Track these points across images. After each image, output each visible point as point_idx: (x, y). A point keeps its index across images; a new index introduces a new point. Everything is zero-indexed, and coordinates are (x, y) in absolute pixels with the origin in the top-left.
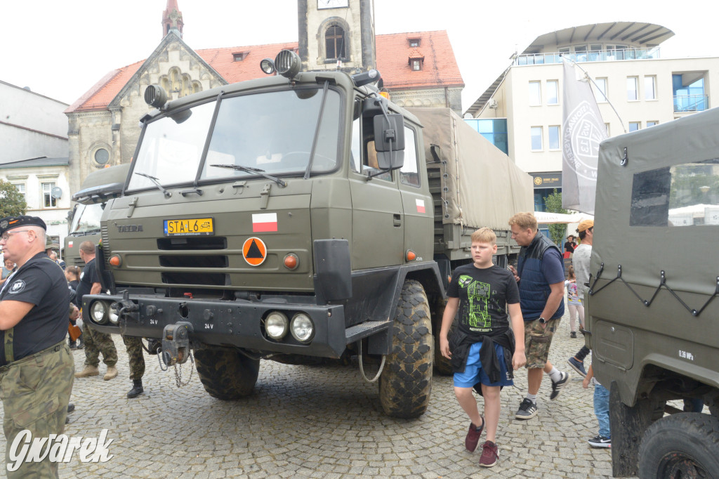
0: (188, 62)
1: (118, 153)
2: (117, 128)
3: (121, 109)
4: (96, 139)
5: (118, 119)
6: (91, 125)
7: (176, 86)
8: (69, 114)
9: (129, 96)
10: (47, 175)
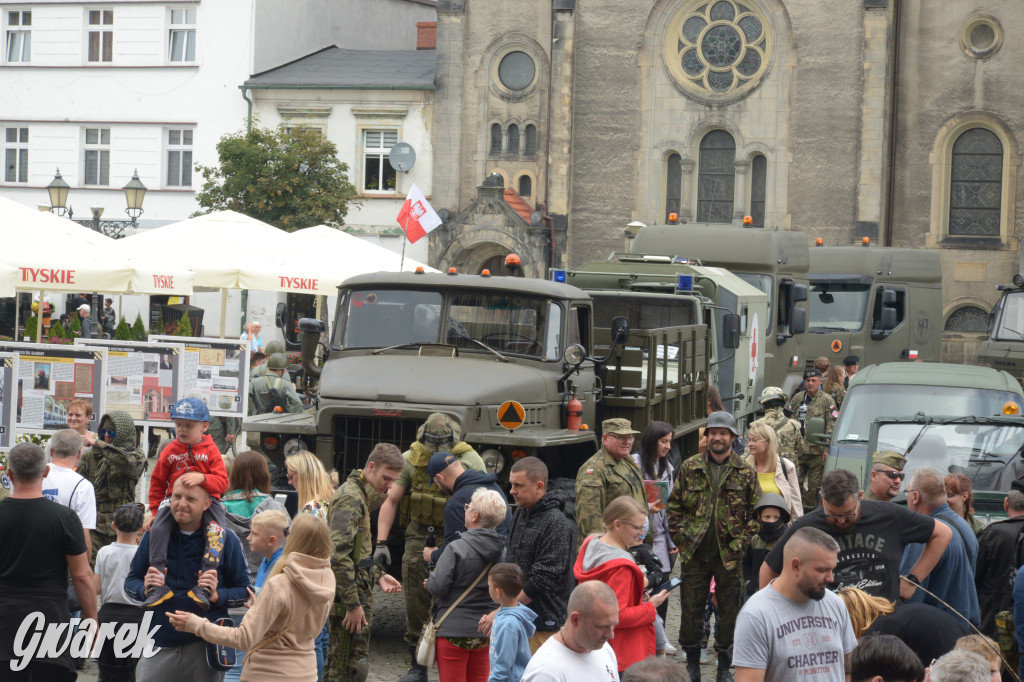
1: (567, 70)
2: (567, 5)
4: (507, 26)
10: (378, 111)
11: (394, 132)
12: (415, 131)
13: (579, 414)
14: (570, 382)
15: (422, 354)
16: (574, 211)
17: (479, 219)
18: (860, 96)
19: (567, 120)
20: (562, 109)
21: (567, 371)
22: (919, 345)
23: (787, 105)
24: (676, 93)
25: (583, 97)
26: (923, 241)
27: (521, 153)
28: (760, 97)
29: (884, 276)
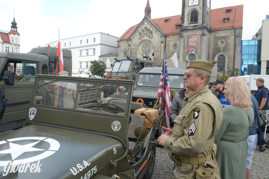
0: (150, 25)
1: (129, 53)
2: (129, 45)
3: (131, 40)
4: (124, 48)
5: (130, 43)
6: (123, 44)
7: (146, 32)
8: (118, 42)
9: (133, 36)
10: (112, 59)
18: (161, 54)
24: (141, 55)
25: (131, 56)
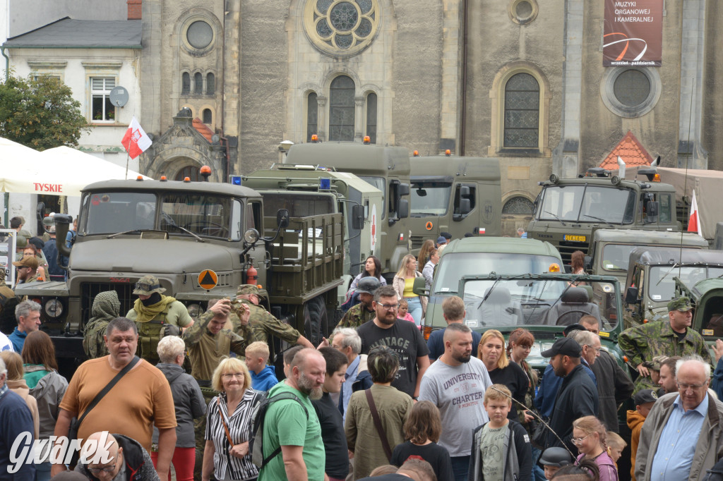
1: (235, 33)
4: (192, 3)
10: (101, 64)
11: (113, 79)
12: (128, 78)
13: (255, 278)
14: (248, 256)
15: (143, 238)
16: (243, 133)
17: (176, 140)
18: (441, 51)
19: (237, 69)
20: (233, 62)
21: (246, 248)
22: (486, 224)
23: (390, 58)
24: (313, 50)
25: (247, 53)
26: (486, 152)
27: (204, 93)
28: (372, 52)
29: (461, 176)
